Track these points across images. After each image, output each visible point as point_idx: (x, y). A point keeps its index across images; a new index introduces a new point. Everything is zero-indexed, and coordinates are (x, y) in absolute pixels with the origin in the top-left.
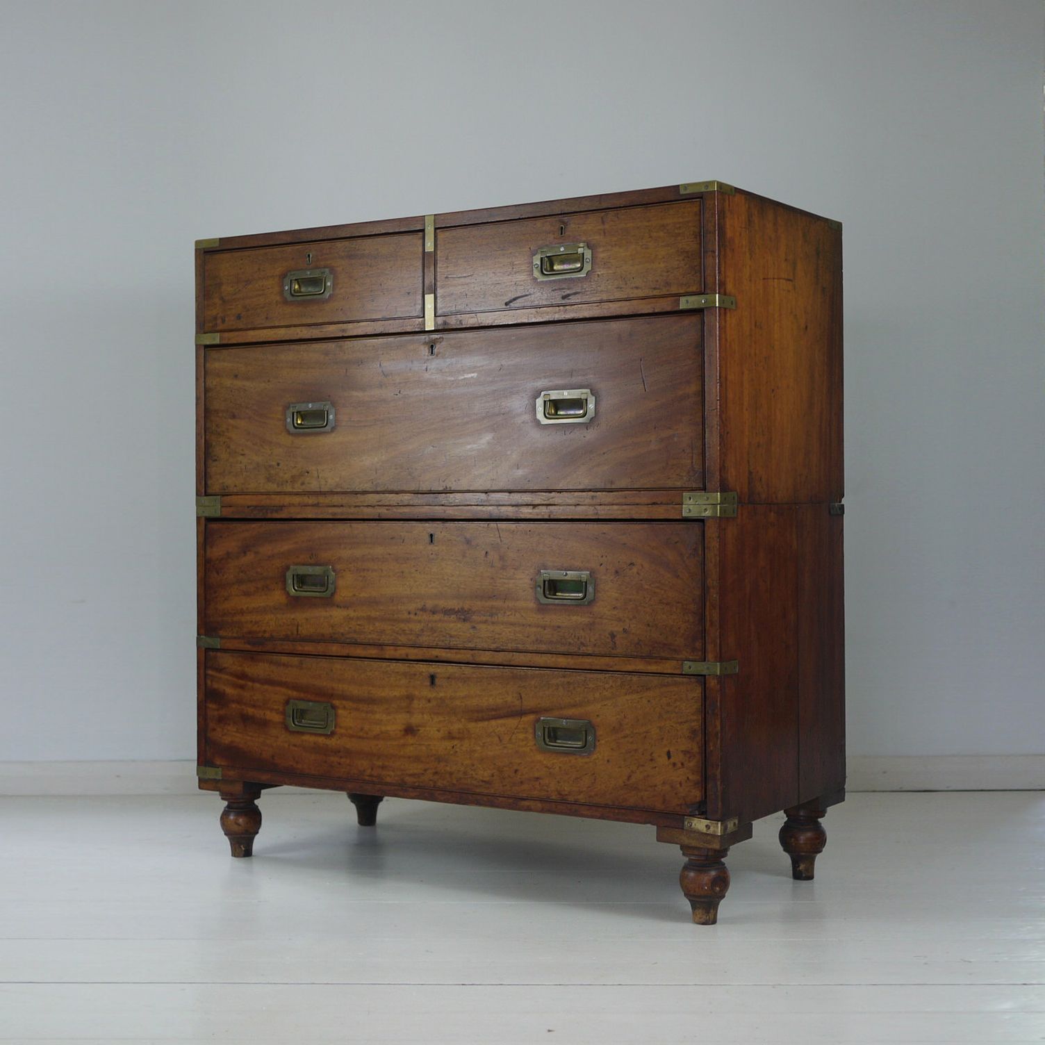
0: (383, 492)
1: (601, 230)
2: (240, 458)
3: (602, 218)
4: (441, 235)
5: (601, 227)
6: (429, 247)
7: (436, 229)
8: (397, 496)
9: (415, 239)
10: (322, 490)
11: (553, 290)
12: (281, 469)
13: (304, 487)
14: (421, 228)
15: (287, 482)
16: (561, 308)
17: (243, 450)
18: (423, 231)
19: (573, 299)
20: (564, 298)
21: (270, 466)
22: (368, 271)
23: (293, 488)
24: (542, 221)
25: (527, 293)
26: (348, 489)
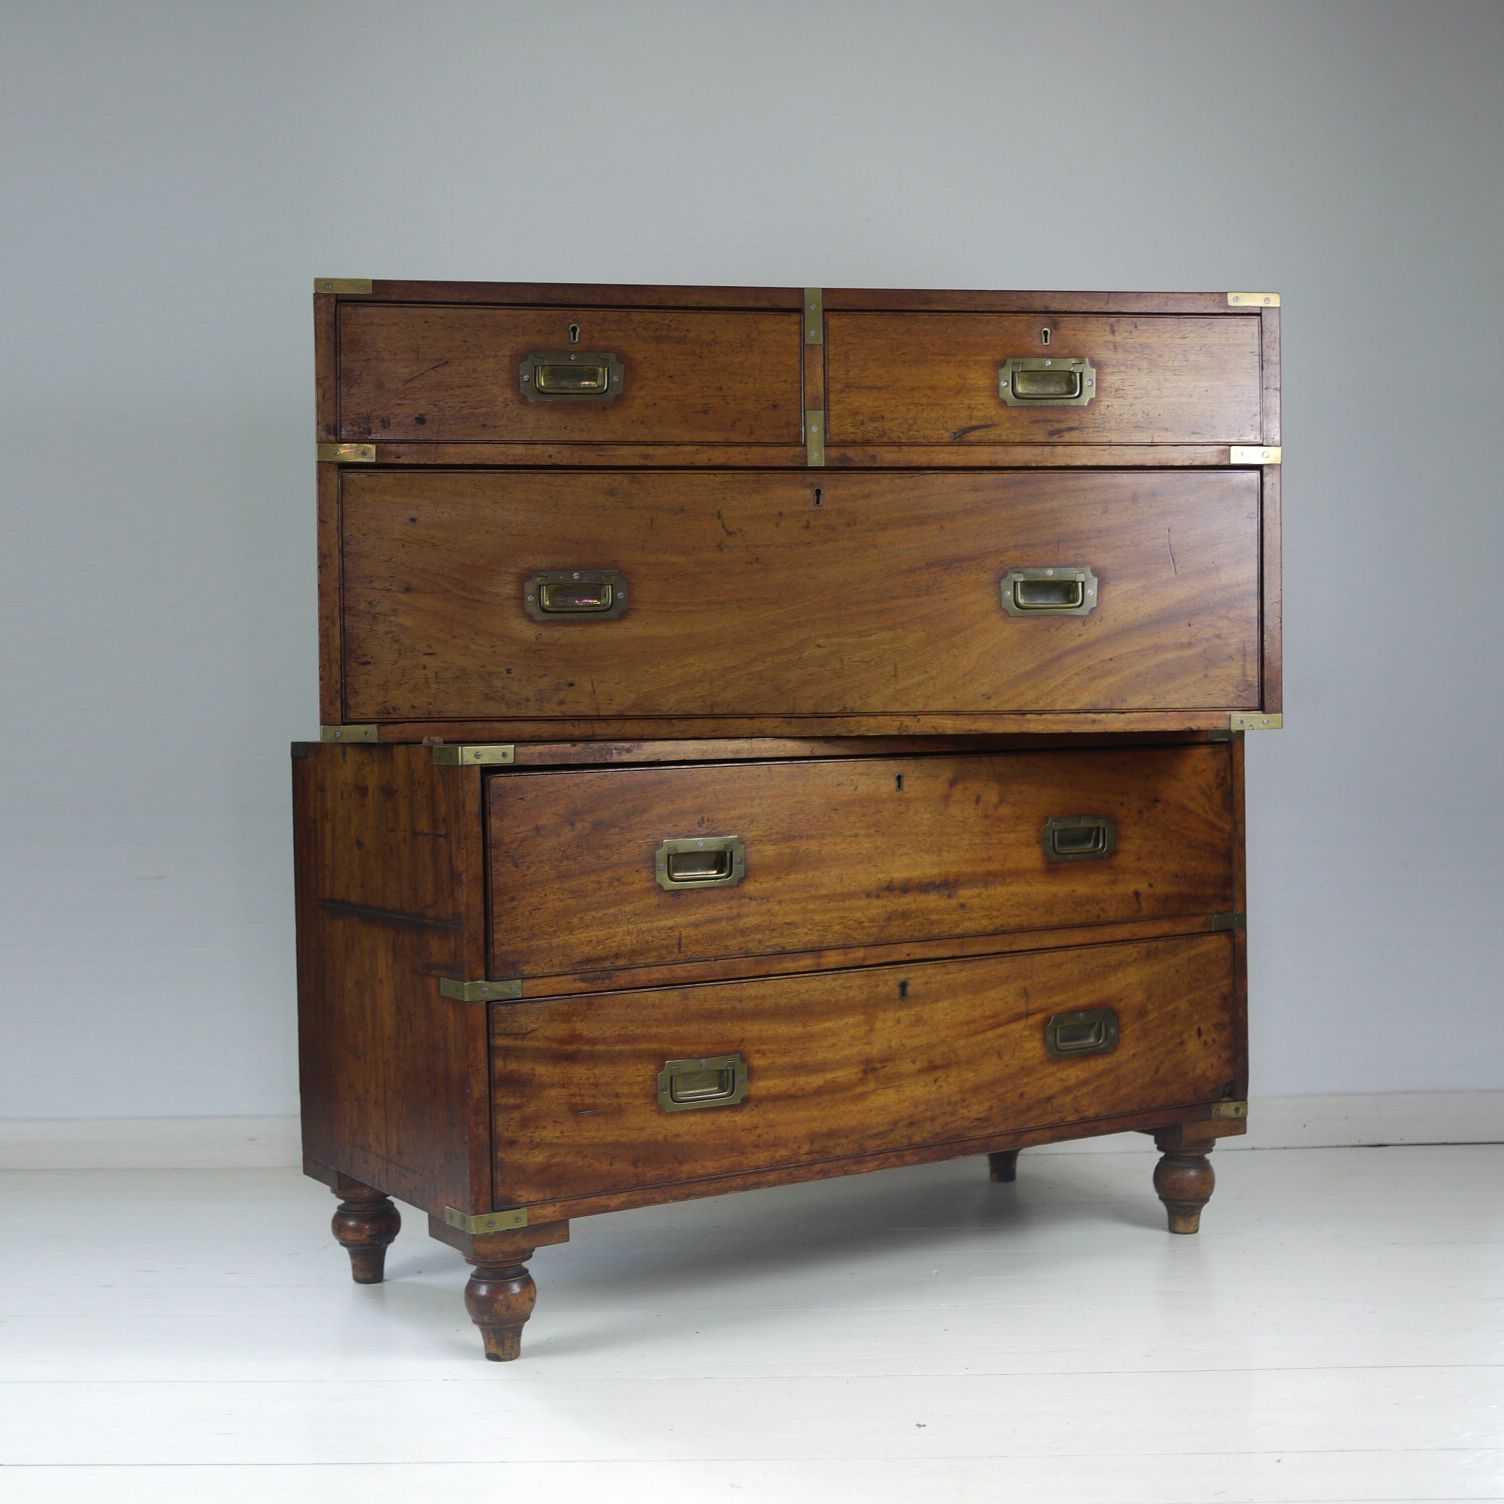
0: (724, 717)
1: (1109, 342)
2: (426, 660)
3: (1111, 326)
4: (835, 322)
5: (1110, 338)
6: (814, 334)
7: (825, 311)
8: (750, 722)
9: (789, 323)
10: (602, 713)
11: (1032, 422)
12: (513, 679)
13: (563, 708)
14: (798, 306)
15: (528, 700)
16: (1047, 449)
17: (429, 646)
18: (799, 311)
19: (1067, 437)
20: (1052, 433)
21: (491, 674)
22: (695, 365)
23: (540, 710)
24: (1014, 318)
25: (989, 423)
26: (656, 710)
